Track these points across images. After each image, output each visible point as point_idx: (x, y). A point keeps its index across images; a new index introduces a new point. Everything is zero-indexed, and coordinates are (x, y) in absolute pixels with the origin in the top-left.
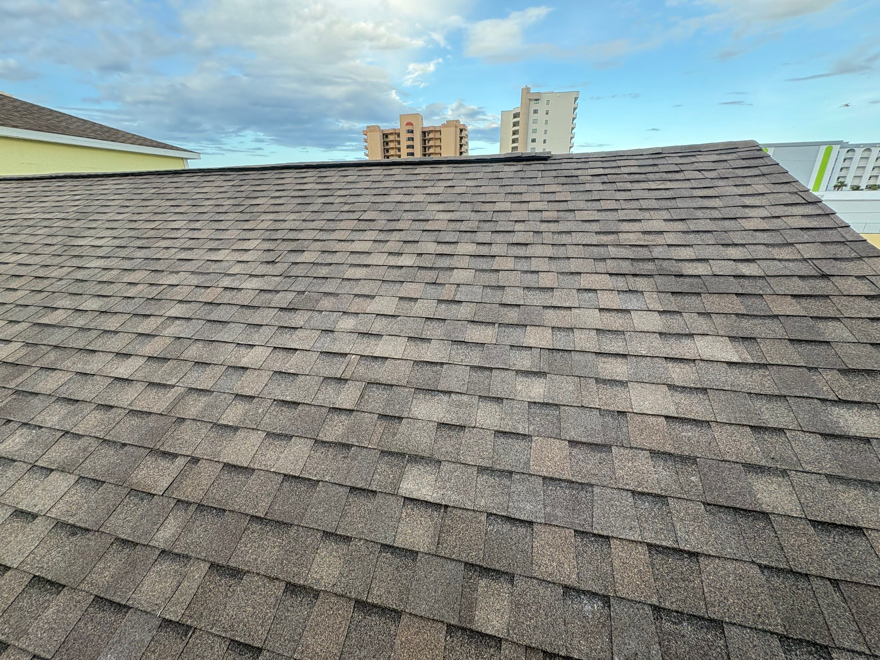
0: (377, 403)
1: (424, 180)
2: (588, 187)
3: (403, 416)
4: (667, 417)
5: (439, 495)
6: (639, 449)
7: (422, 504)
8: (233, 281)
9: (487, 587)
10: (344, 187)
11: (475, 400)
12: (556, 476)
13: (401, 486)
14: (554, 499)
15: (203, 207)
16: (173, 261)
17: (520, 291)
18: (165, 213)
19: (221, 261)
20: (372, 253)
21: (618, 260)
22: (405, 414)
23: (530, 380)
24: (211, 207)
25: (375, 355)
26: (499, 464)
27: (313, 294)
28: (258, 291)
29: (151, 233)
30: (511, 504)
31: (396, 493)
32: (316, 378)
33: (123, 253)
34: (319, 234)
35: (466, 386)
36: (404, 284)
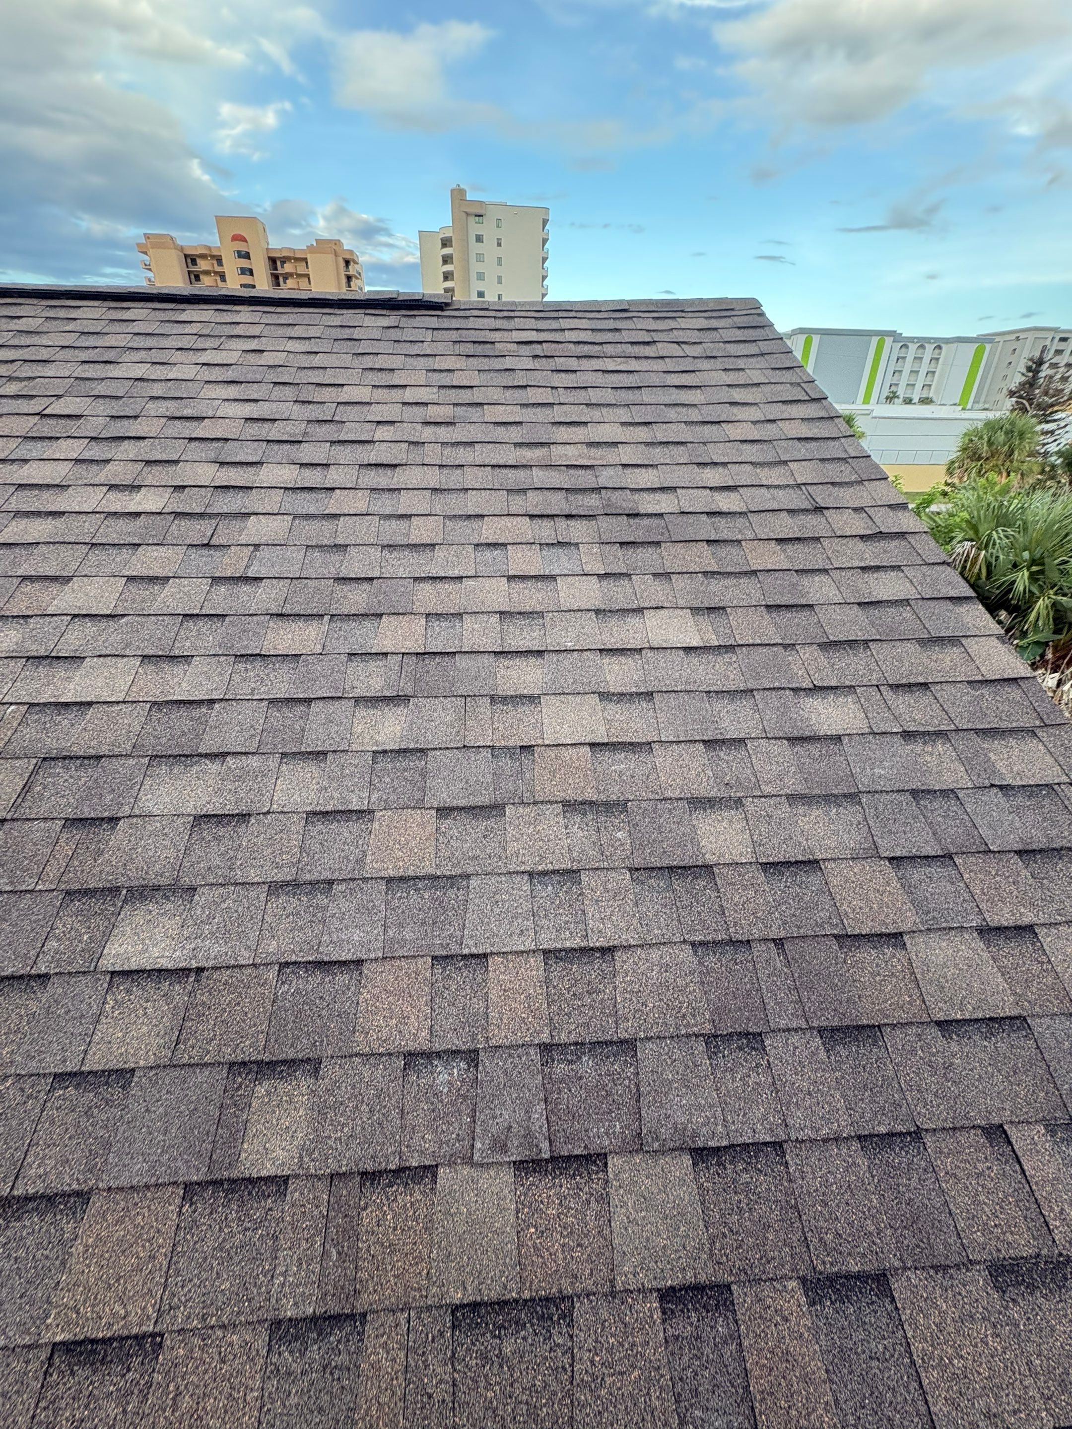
0: (63, 797)
2: (508, 363)
3: (120, 815)
4: (592, 745)
5: (185, 952)
6: (547, 802)
7: (149, 976)
9: (269, 1094)
11: (273, 762)
12: (411, 873)
13: (105, 952)
14: (403, 912)
17: (375, 553)
20: (69, 486)
21: (545, 492)
23: (380, 713)
25: (63, 700)
26: (309, 871)
30: (325, 938)
31: (92, 969)
35: (257, 739)
36: (140, 549)
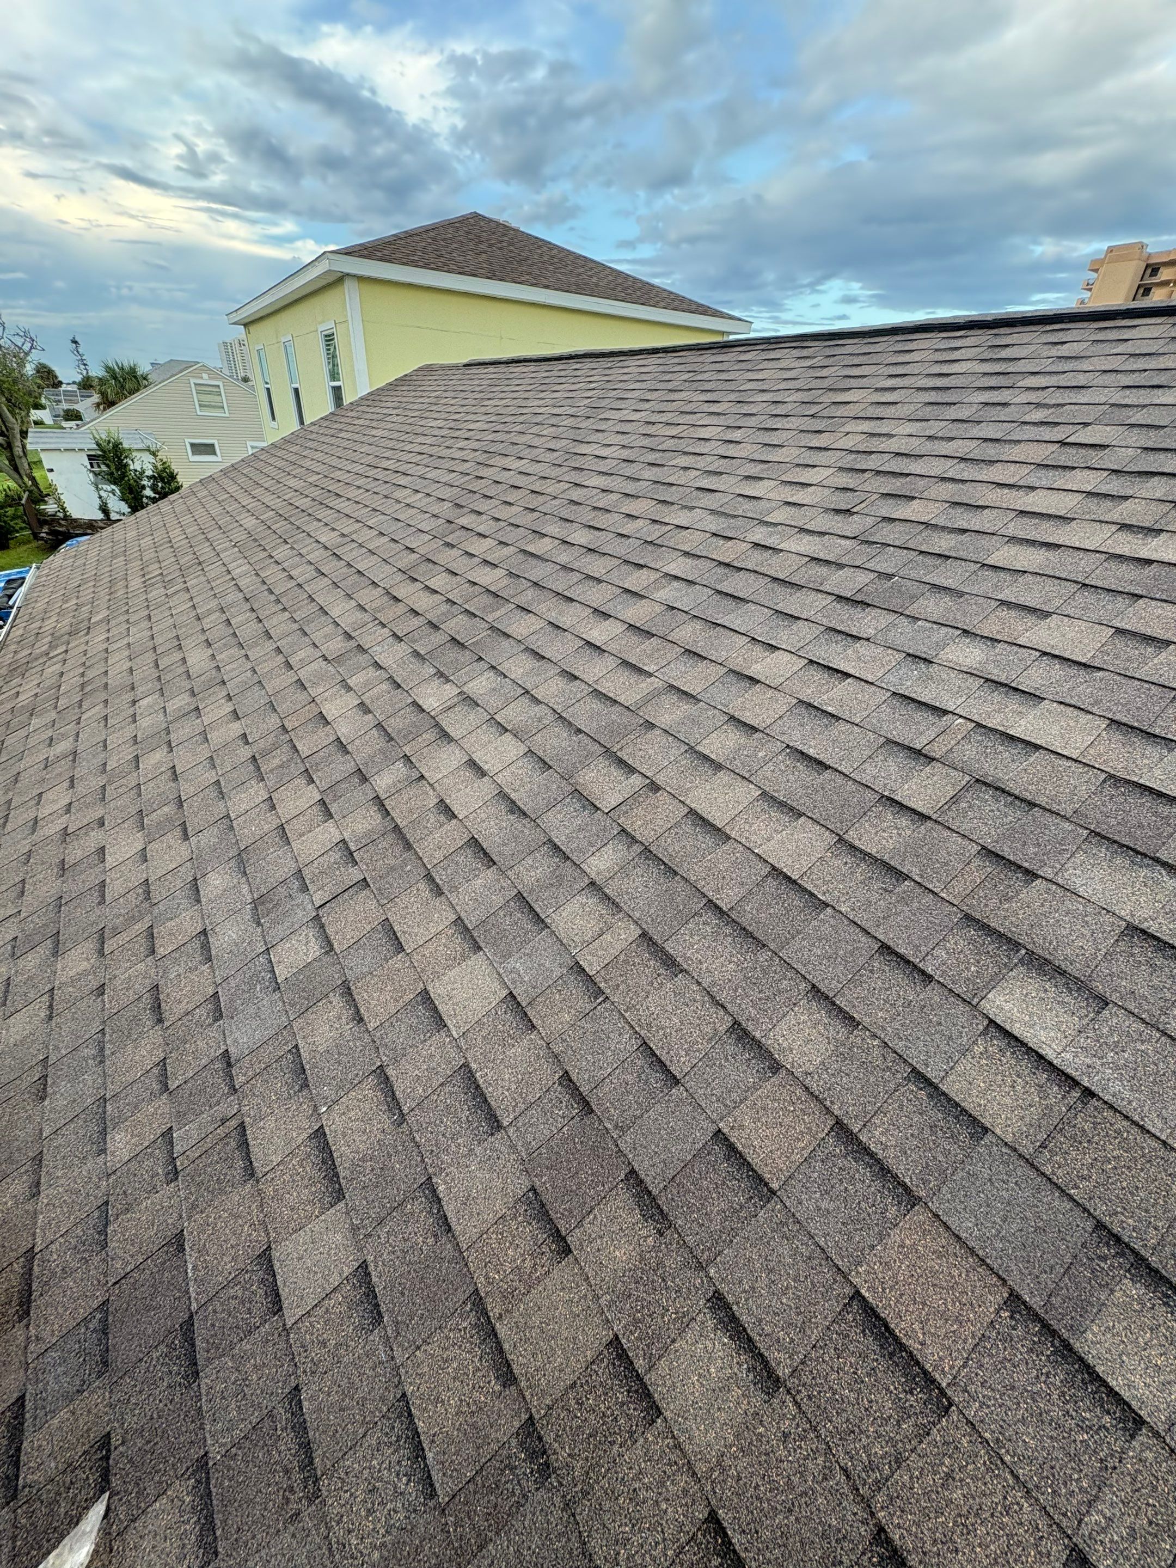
0: (985, 823)
3: (1040, 873)
8: (771, 534)
13: (990, 996)
15: (752, 405)
19: (760, 498)
22: (1046, 871)
24: (765, 405)
25: (1011, 733)
27: (909, 583)
28: (808, 559)
31: (974, 1003)
32: (872, 736)
34: (957, 466)
36: (1140, 602)
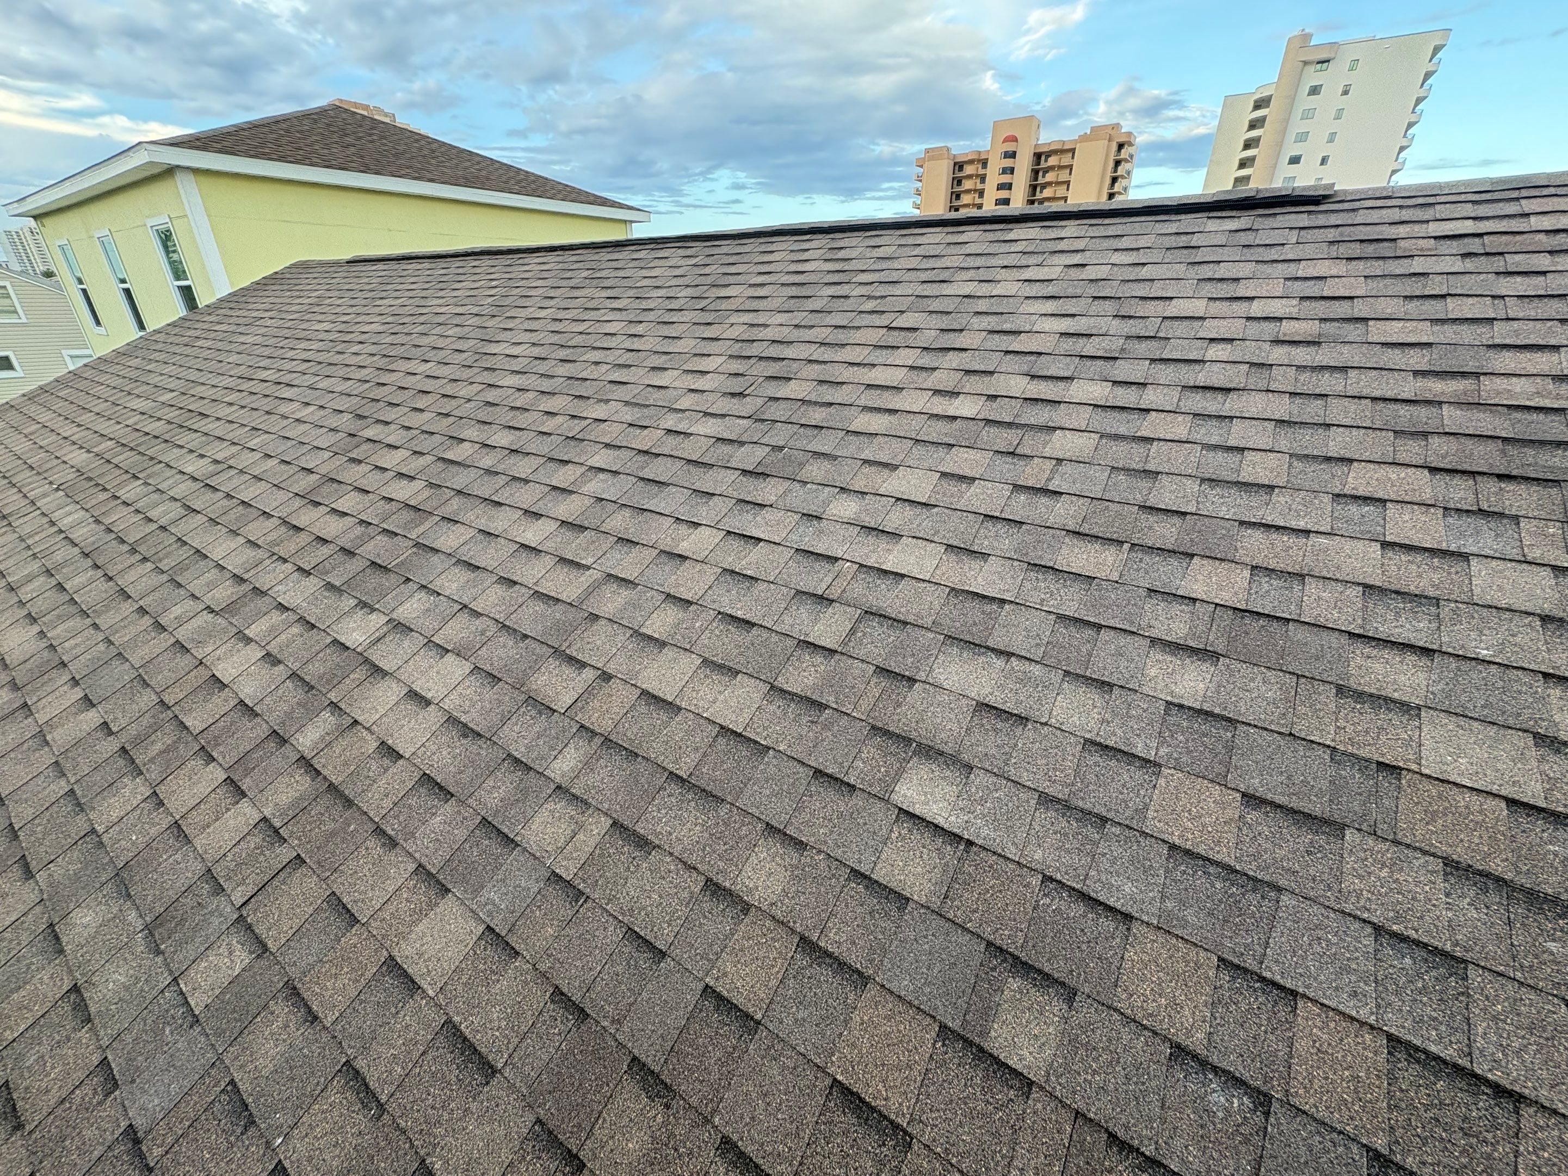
0: (876, 647)
1: (1025, 253)
3: (917, 678)
4: (1512, 803)
5: (959, 820)
6: (1415, 849)
7: (927, 827)
8: (680, 420)
9: (1021, 993)
10: (872, 268)
11: (1056, 677)
12: (1201, 850)
13: (896, 789)
14: (1186, 890)
15: (650, 301)
16: (602, 384)
17: (1192, 486)
18: (599, 309)
19: (667, 387)
20: (903, 388)
22: (922, 676)
23: (1179, 662)
24: (660, 300)
25: (884, 568)
26: (1083, 799)
27: (796, 453)
28: (714, 440)
29: (578, 340)
30: (1092, 873)
31: (887, 798)
32: (785, 590)
33: (543, 367)
34: (819, 350)
35: (1042, 649)
36: (953, 449)
